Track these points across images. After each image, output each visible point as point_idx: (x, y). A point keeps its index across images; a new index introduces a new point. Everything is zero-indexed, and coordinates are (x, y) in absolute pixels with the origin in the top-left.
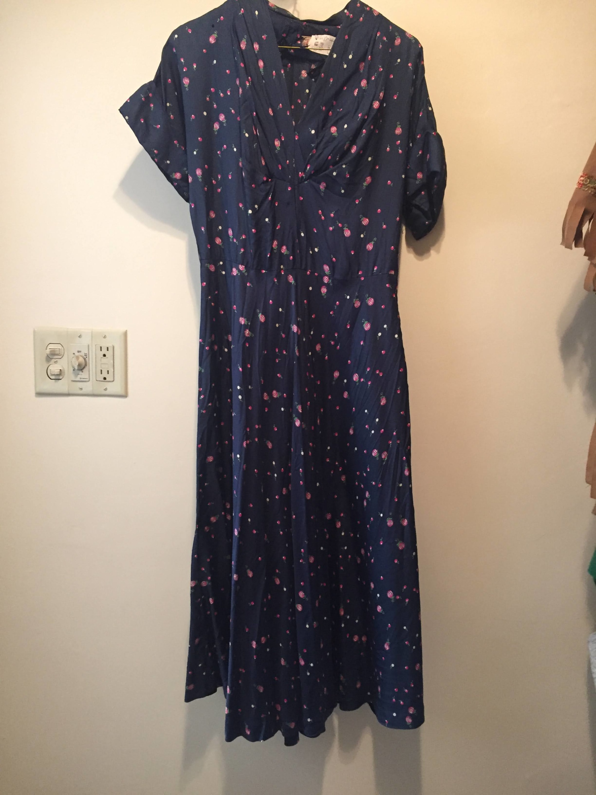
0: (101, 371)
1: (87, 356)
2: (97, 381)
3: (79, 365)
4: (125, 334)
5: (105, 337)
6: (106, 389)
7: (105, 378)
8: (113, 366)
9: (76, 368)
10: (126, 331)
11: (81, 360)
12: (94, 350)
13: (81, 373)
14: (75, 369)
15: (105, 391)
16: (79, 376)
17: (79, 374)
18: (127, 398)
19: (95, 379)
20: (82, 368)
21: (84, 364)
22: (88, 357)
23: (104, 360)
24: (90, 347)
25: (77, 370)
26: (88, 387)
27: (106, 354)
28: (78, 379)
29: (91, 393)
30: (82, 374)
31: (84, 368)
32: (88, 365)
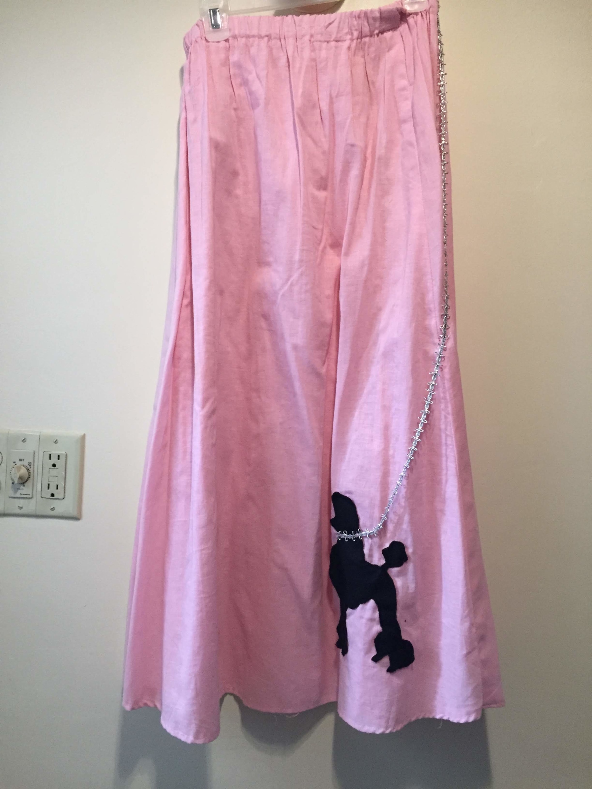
0: (49, 484)
1: (30, 465)
2: (42, 497)
3: (20, 478)
4: (83, 438)
5: (56, 442)
6: (53, 509)
7: (53, 495)
8: (64, 479)
9: (16, 482)
10: (85, 435)
11: (23, 471)
12: (41, 459)
13: (22, 487)
14: (14, 481)
15: (53, 510)
16: (19, 491)
17: (18, 489)
18: (80, 520)
19: (39, 496)
20: (23, 481)
21: (27, 476)
22: (32, 466)
23: (54, 471)
24: (36, 454)
25: (17, 484)
26: (30, 506)
27: (55, 464)
28: (18, 495)
29: (34, 513)
30: (23, 489)
31: (26, 481)
32: (31, 478)
